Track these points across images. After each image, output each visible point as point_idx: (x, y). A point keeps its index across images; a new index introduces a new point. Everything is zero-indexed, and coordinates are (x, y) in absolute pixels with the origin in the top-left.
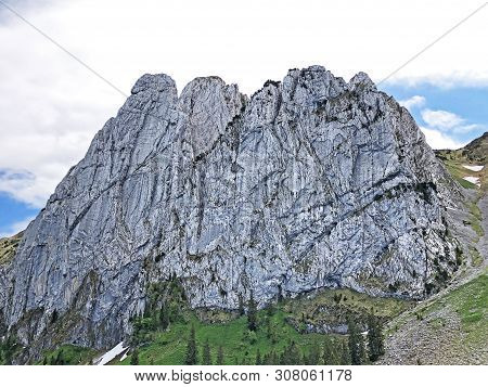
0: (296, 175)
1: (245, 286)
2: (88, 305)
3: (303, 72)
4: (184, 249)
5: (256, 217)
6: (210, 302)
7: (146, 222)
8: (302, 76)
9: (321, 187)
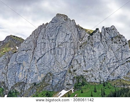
0: (109, 55)
1: (100, 78)
4: (82, 69)
5: (101, 63)
6: (92, 81)
7: (65, 61)
8: (107, 30)
9: (115, 58)
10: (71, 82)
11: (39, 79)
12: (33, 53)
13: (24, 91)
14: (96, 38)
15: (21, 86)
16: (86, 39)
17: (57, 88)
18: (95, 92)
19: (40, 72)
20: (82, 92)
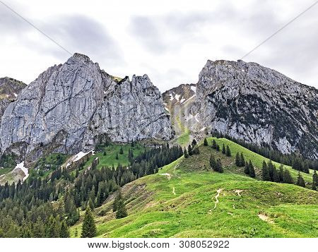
2: (64, 141)
3: (138, 77)
4: (106, 126)
6: (118, 140)
7: (84, 115)
8: (138, 79)
9: (146, 114)
10: (91, 142)
11: (48, 138)
12: (40, 103)
13: (25, 154)
14: (125, 88)
15: (21, 147)
16: (112, 88)
17: (73, 150)
18: (122, 153)
19: (49, 129)
20: (105, 154)
